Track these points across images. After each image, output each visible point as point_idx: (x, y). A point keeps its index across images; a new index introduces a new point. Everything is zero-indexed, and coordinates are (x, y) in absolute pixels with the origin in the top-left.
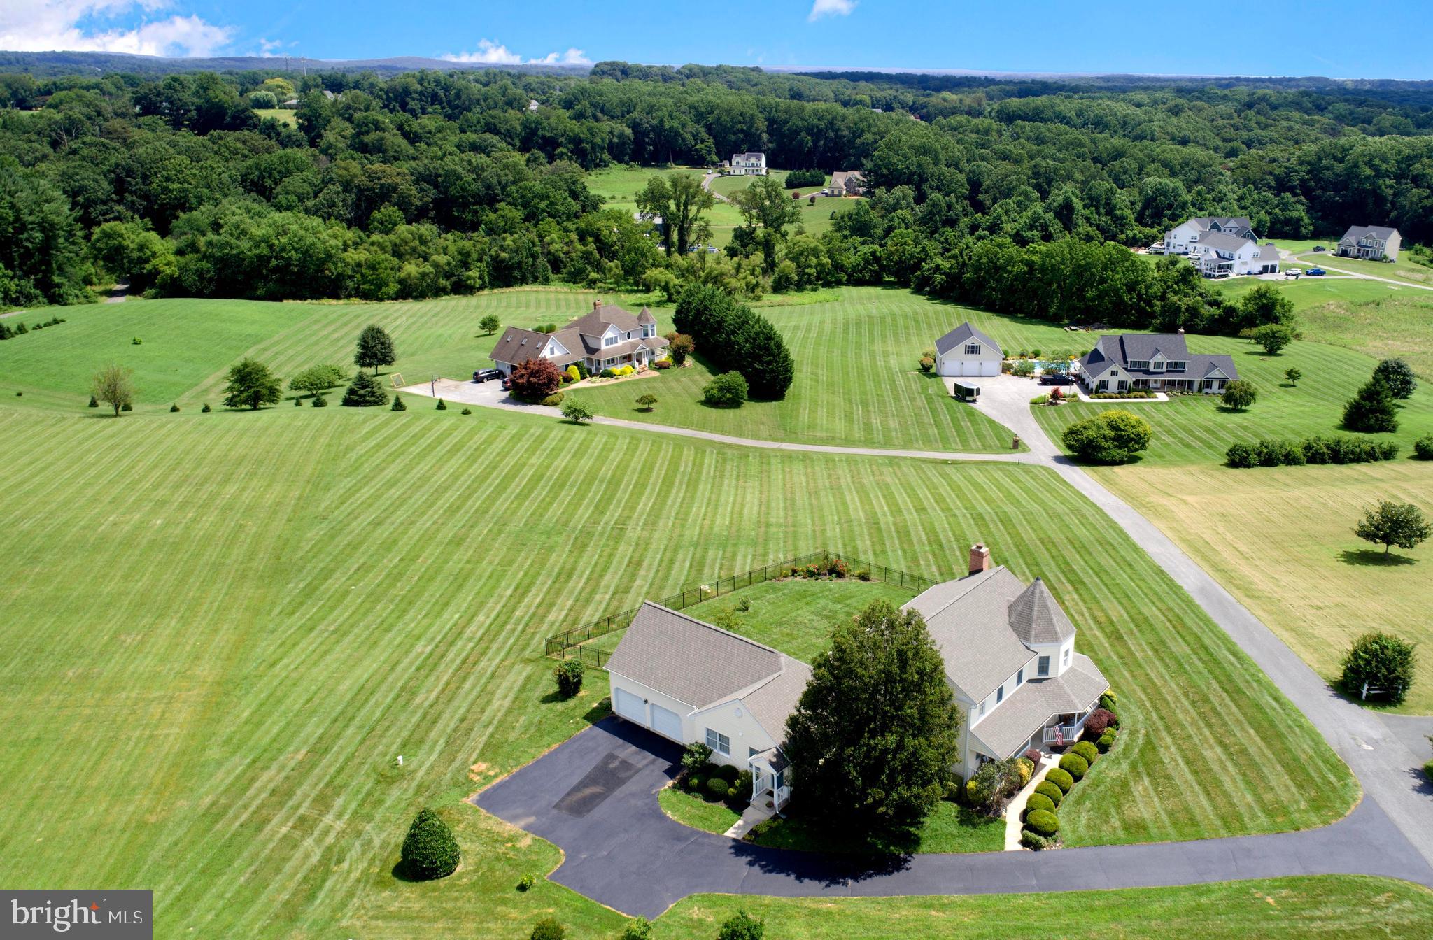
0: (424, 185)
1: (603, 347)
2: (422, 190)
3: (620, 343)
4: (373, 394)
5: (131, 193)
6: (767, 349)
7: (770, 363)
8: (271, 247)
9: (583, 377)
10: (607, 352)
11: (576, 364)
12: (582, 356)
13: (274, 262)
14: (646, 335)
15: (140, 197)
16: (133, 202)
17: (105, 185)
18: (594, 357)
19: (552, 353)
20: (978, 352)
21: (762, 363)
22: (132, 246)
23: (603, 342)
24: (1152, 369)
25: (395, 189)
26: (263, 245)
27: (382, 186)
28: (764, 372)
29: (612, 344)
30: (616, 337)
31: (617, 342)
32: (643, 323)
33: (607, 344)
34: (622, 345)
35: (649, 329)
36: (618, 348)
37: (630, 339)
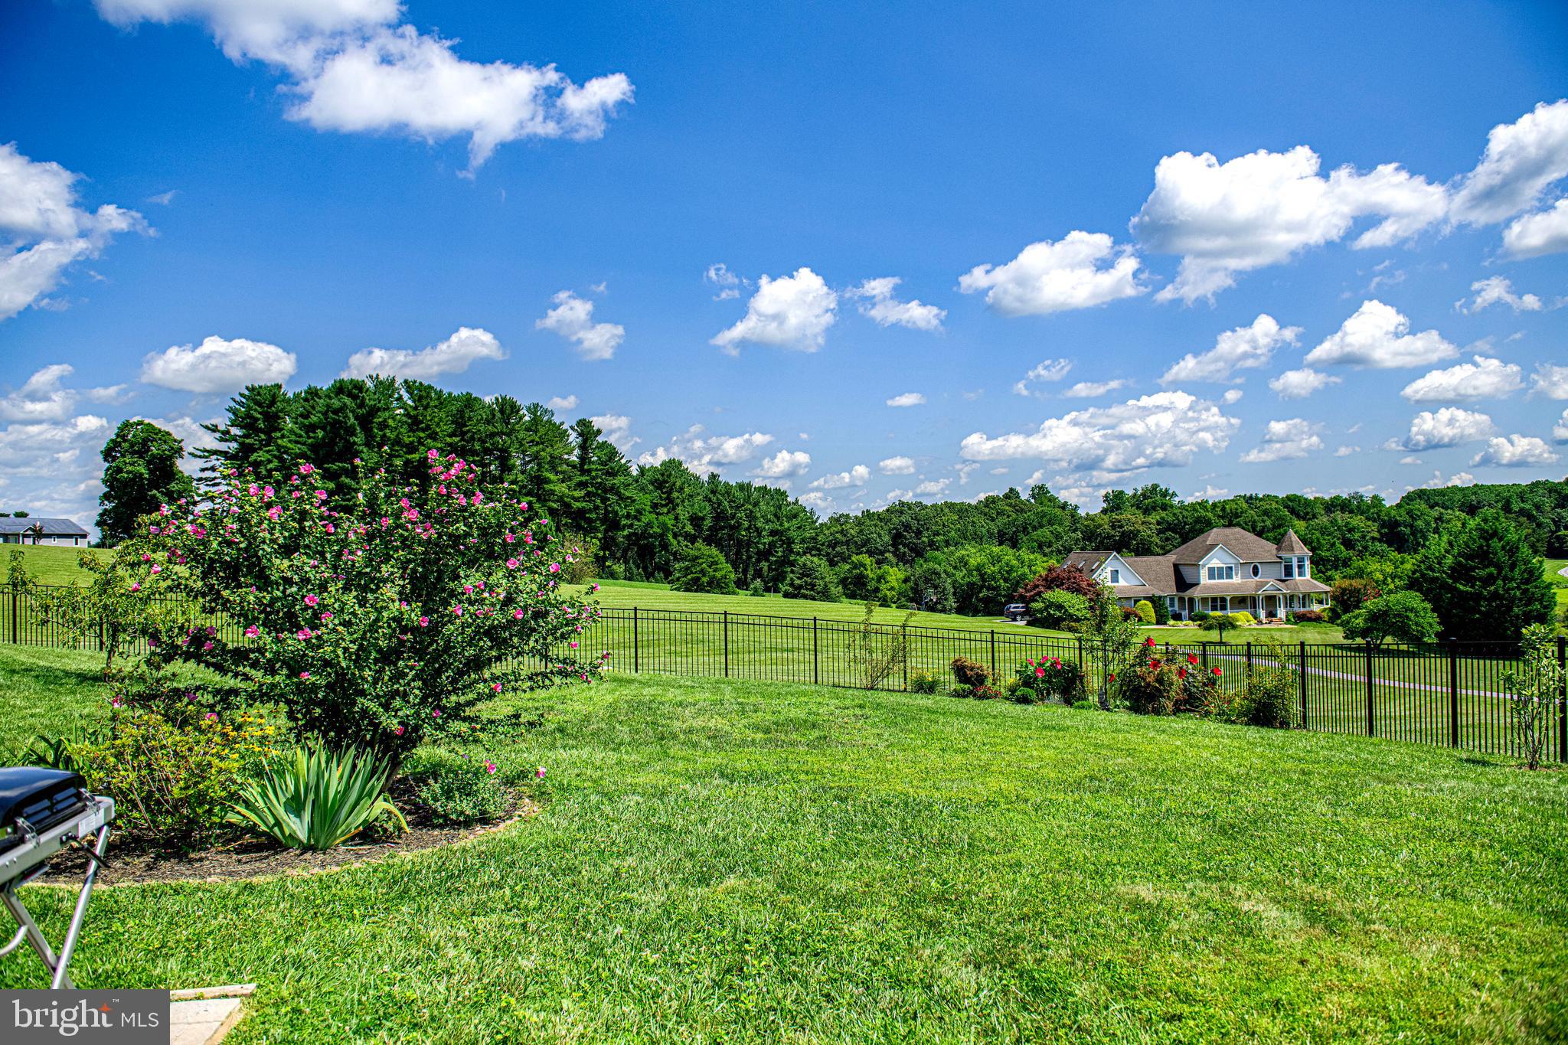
0: (1169, 534)
1: (1204, 579)
2: (1167, 539)
3: (1236, 580)
4: (813, 586)
5: (905, 545)
8: (982, 576)
9: (1161, 620)
10: (1207, 588)
11: (1151, 599)
12: (1167, 588)
13: (984, 593)
14: (1289, 571)
15: (911, 550)
16: (904, 553)
17: (887, 538)
18: (1187, 594)
19: (1115, 579)
22: (871, 576)
23: (1204, 574)
25: (1135, 534)
26: (975, 573)
27: (1123, 533)
29: (1220, 577)
30: (1231, 568)
31: (1230, 576)
32: (1285, 555)
33: (1211, 576)
34: (1239, 582)
35: (1295, 563)
36: (1228, 586)
37: (1257, 579)
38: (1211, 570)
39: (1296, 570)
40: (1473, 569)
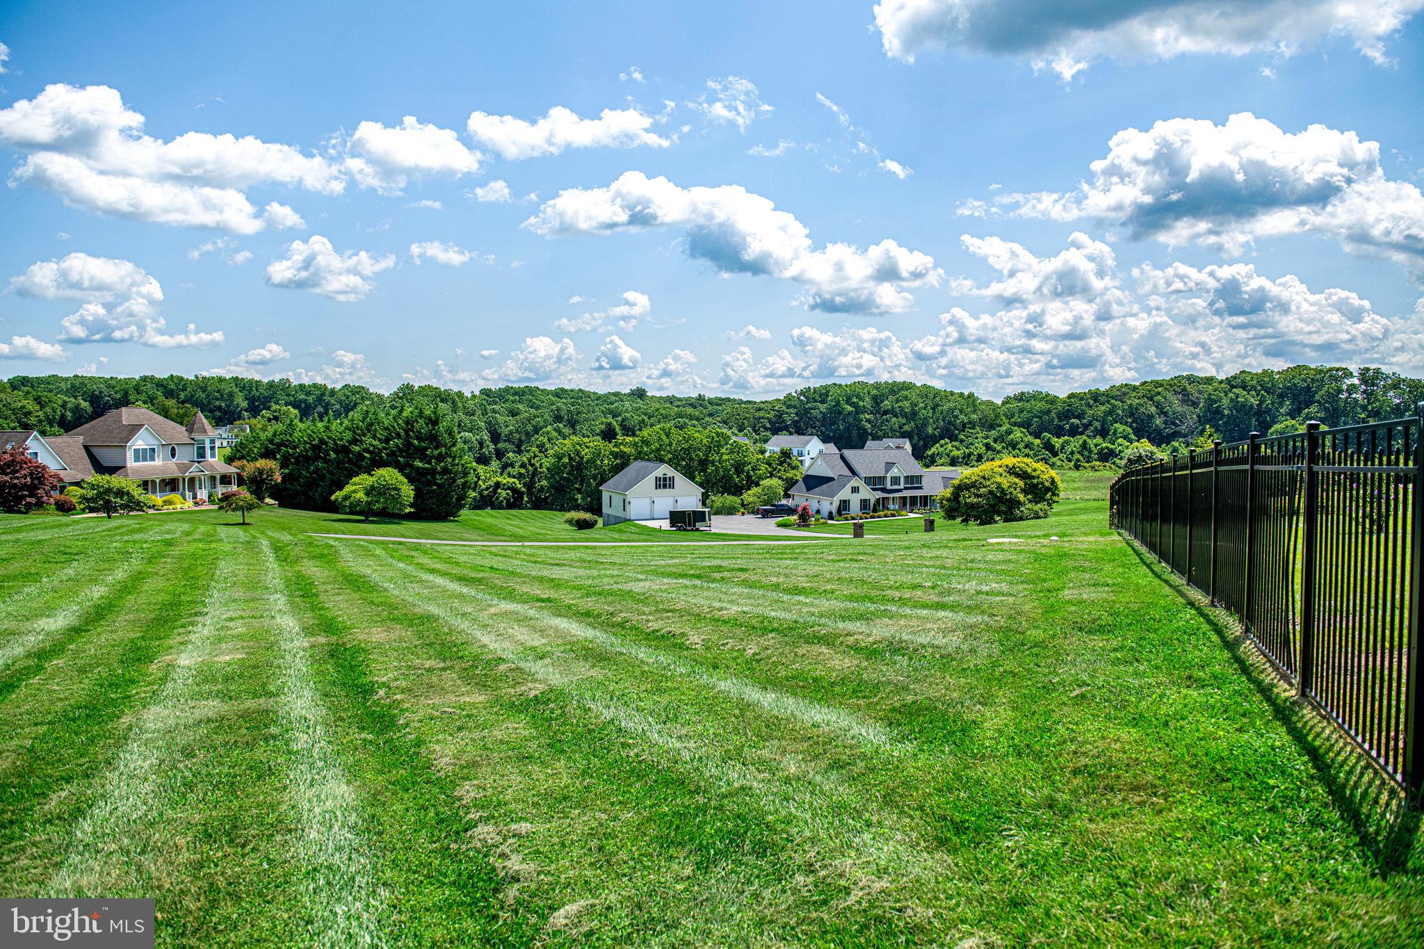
1: (131, 463)
3: (158, 462)
6: (433, 439)
7: (440, 458)
12: (87, 472)
14: (201, 454)
20: (672, 486)
21: (424, 458)
23: (130, 455)
24: (889, 487)
28: (433, 472)
29: (145, 459)
30: (153, 450)
31: (153, 459)
32: (197, 436)
33: (137, 459)
34: (161, 465)
35: (208, 445)
36: (155, 467)
37: (174, 460)
38: (136, 451)
39: (208, 452)
40: (426, 449)
